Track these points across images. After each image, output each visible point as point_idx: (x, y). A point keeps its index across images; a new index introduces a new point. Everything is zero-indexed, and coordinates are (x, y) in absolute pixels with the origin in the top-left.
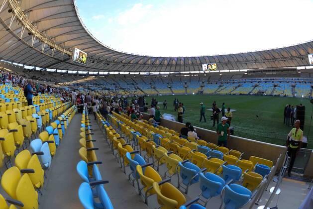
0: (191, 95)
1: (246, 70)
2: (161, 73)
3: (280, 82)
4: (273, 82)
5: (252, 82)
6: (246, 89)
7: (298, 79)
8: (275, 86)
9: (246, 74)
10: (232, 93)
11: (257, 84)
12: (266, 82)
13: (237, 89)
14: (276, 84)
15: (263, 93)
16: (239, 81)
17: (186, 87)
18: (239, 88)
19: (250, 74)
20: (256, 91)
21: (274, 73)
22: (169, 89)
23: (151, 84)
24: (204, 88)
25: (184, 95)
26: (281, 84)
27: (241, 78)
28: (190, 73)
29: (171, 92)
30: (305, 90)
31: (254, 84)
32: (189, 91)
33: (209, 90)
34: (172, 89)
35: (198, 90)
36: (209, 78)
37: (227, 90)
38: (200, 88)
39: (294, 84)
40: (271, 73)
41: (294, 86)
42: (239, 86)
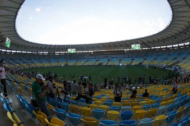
0: (61, 66)
1: (92, 51)
2: (44, 52)
3: (112, 58)
4: (108, 58)
5: (95, 58)
6: (92, 62)
7: (124, 56)
8: (109, 60)
9: (92, 53)
10: (84, 65)
11: (99, 59)
12: (104, 58)
13: (87, 62)
14: (110, 59)
15: (102, 64)
16: (88, 58)
17: (58, 62)
18: (88, 62)
19: (94, 54)
20: (97, 63)
21: (109, 53)
22: (49, 63)
23: (39, 60)
24: (68, 62)
25: (58, 66)
26: (112, 59)
27: (89, 56)
28: (60, 53)
29: (50, 65)
30: (127, 61)
31: (96, 59)
32: (60, 64)
33: (71, 63)
34: (51, 63)
35: (65, 63)
36: (71, 56)
37: (81, 63)
38: (66, 62)
39: (120, 59)
40: (107, 53)
41: (121, 60)
42: (88, 61)
